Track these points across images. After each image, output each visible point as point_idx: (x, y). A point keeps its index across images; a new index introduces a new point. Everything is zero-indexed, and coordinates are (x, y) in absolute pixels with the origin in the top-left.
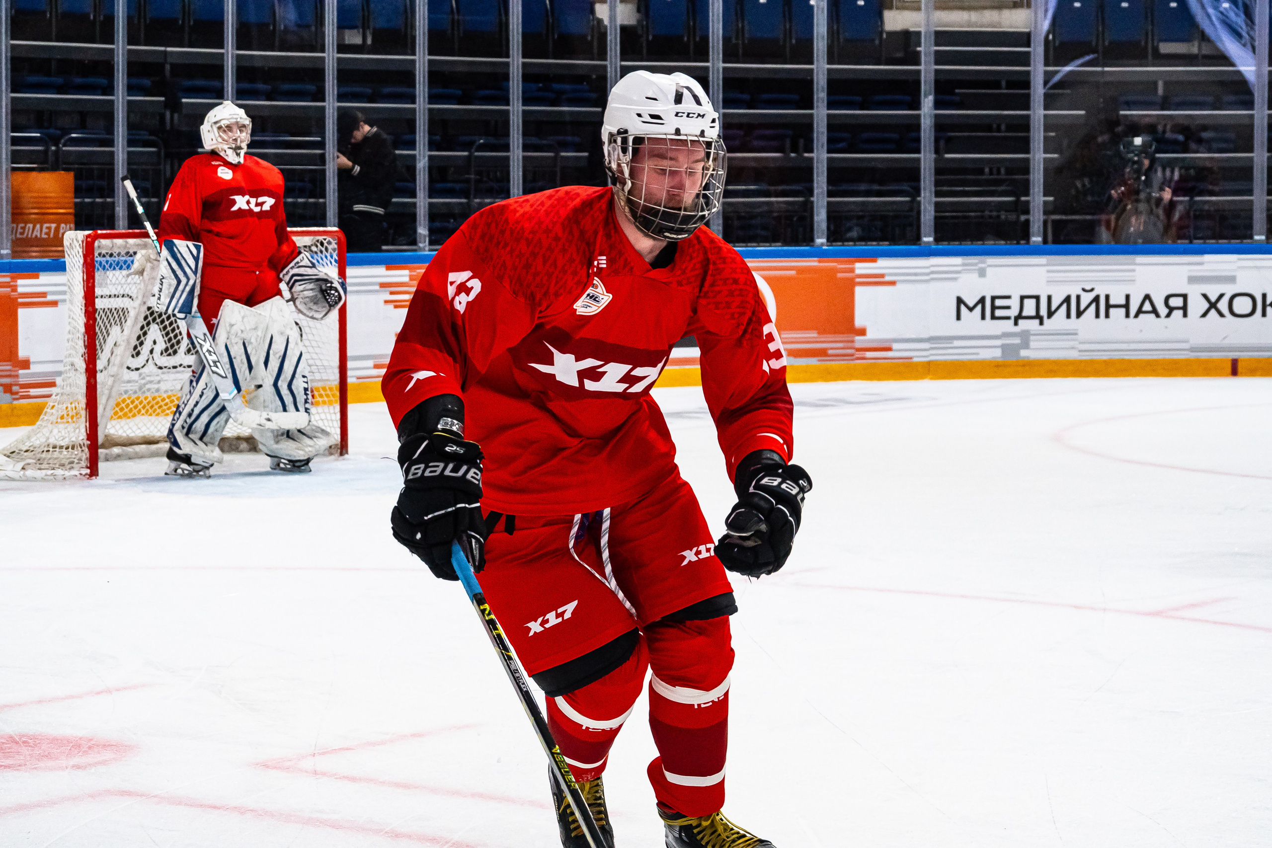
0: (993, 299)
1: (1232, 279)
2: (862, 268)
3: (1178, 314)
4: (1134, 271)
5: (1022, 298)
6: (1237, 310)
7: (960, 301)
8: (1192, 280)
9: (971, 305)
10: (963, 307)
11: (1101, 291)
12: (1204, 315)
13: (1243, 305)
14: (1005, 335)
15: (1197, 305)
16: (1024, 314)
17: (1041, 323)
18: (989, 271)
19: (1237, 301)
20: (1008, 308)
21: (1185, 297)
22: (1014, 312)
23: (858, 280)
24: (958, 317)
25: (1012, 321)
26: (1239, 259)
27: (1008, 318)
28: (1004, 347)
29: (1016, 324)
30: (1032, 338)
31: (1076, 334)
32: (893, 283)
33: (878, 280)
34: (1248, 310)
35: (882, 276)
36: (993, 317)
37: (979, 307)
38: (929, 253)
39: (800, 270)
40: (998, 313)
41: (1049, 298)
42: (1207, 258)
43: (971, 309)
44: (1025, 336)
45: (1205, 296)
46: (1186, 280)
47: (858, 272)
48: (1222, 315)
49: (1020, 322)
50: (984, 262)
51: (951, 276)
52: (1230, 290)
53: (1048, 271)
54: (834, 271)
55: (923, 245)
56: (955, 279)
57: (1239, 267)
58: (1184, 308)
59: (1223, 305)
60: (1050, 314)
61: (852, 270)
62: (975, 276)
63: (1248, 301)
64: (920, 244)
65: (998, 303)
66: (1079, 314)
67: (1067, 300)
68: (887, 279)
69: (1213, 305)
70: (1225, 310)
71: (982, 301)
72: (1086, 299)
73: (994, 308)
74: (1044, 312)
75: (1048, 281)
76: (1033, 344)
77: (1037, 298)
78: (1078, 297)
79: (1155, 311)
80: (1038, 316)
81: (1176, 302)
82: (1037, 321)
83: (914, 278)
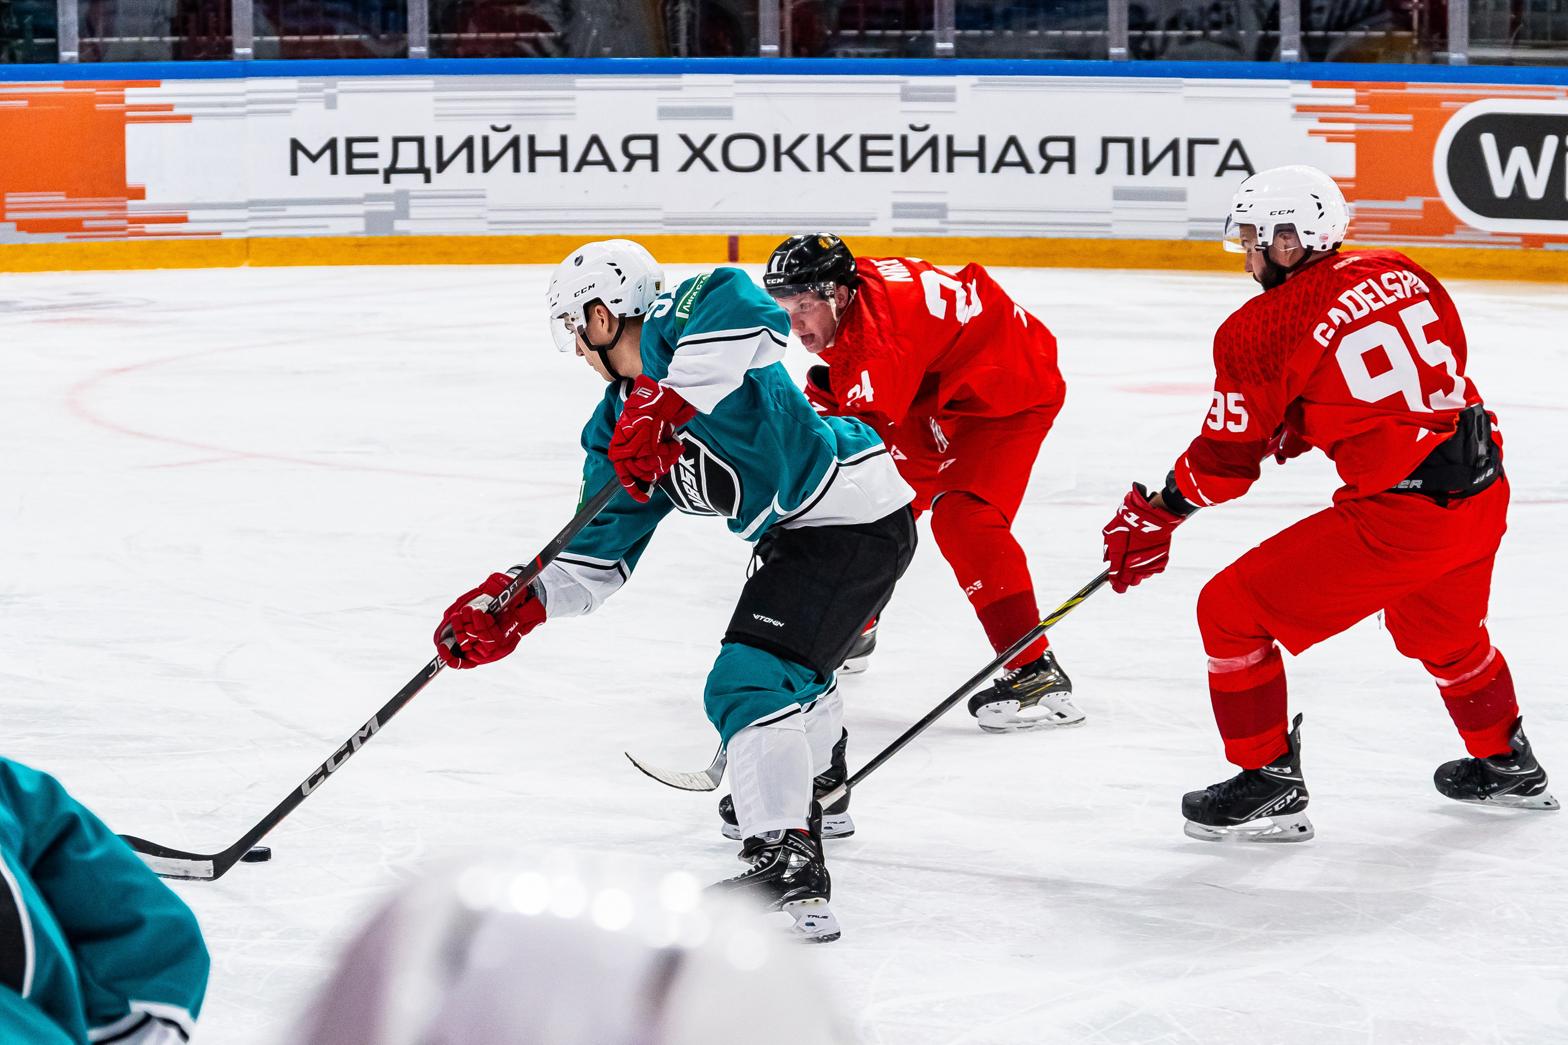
0: (350, 142)
1: (726, 113)
2: (136, 95)
3: (644, 166)
4: (573, 99)
5: (396, 141)
6: (735, 160)
7: (296, 145)
8: (665, 113)
9: (314, 151)
10: (300, 155)
11: (522, 130)
12: (685, 168)
13: (744, 153)
14: (370, 198)
15: (673, 153)
16: (400, 165)
17: (428, 180)
18: (341, 98)
19: (734, 146)
20: (374, 156)
21: (654, 139)
22: (383, 162)
23: (129, 114)
24: (294, 171)
25: (380, 177)
26: (738, 82)
27: (375, 172)
28: (369, 217)
29: (387, 180)
30: (412, 202)
31: (484, 197)
32: (187, 118)
33: (163, 114)
34: (753, 160)
35: (170, 107)
36: (350, 171)
37: (327, 154)
38: (246, 71)
39: (33, 99)
40: (358, 164)
41: (439, 141)
42: (687, 79)
43: (314, 158)
44: (402, 199)
45: (685, 138)
46: (654, 113)
47: (129, 101)
48: (712, 168)
49: (393, 177)
50: (334, 87)
51: (282, 108)
52: (724, 130)
53: (437, 100)
54: (94, 100)
55: (236, 59)
56: (288, 112)
57: (738, 94)
58: (653, 157)
59: (713, 153)
60: (442, 166)
61: (121, 99)
62: (321, 106)
63: (753, 146)
64: (231, 59)
65: (357, 148)
66: (488, 165)
67: (469, 143)
68: (177, 111)
69: (698, 153)
70: (717, 161)
71: (332, 145)
72: (498, 142)
73: (350, 156)
74: (431, 162)
75: (436, 115)
76: (413, 212)
77: (420, 141)
78: (486, 140)
79: (607, 162)
80: (422, 169)
81: (640, 147)
82: (421, 177)
83: (222, 110)
